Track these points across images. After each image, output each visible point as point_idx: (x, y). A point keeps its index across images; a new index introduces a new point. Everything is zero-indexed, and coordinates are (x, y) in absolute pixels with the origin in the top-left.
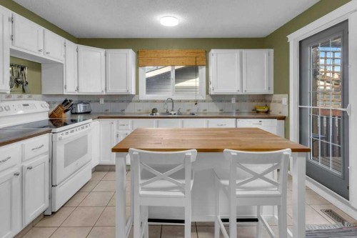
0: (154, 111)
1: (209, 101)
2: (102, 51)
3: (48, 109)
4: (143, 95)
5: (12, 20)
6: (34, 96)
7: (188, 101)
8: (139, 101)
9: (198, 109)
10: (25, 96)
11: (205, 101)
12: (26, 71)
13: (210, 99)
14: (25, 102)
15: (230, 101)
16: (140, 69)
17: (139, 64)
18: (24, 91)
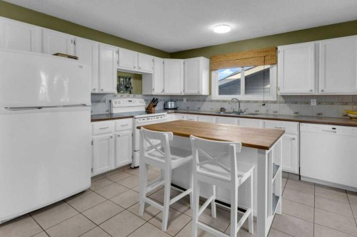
0: (222, 109)
1: (280, 103)
2: (181, 61)
3: (145, 104)
4: (216, 95)
5: (118, 52)
6: (137, 95)
7: (257, 102)
8: (212, 101)
9: (267, 111)
10: (132, 95)
11: (275, 102)
12: (132, 80)
13: (282, 99)
14: (130, 99)
15: (308, 103)
16: (213, 73)
17: (212, 69)
18: (130, 93)
